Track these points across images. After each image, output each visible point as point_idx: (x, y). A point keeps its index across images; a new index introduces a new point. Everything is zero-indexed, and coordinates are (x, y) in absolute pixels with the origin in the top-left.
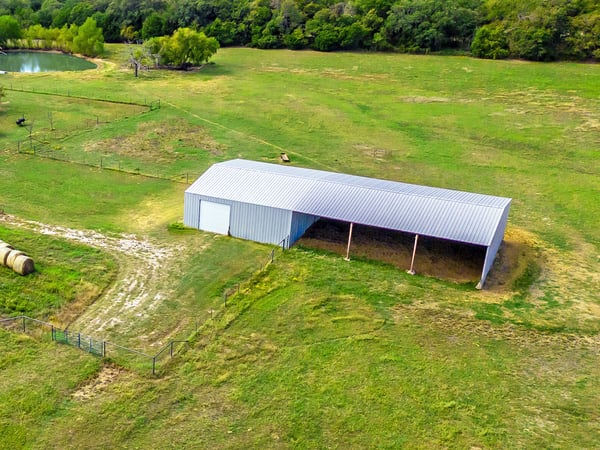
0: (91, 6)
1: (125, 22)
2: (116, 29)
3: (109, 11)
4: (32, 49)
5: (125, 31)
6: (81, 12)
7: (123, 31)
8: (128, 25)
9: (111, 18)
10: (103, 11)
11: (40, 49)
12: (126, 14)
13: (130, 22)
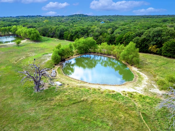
0: (134, 33)
1: (152, 43)
2: (147, 46)
3: (143, 37)
4: (102, 54)
5: (151, 48)
6: (129, 36)
7: (150, 47)
8: (154, 45)
9: (144, 40)
10: (140, 36)
11: (106, 54)
12: (153, 38)
13: (155, 43)
